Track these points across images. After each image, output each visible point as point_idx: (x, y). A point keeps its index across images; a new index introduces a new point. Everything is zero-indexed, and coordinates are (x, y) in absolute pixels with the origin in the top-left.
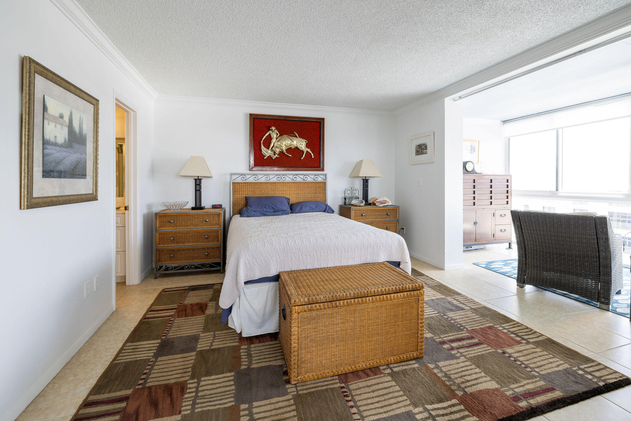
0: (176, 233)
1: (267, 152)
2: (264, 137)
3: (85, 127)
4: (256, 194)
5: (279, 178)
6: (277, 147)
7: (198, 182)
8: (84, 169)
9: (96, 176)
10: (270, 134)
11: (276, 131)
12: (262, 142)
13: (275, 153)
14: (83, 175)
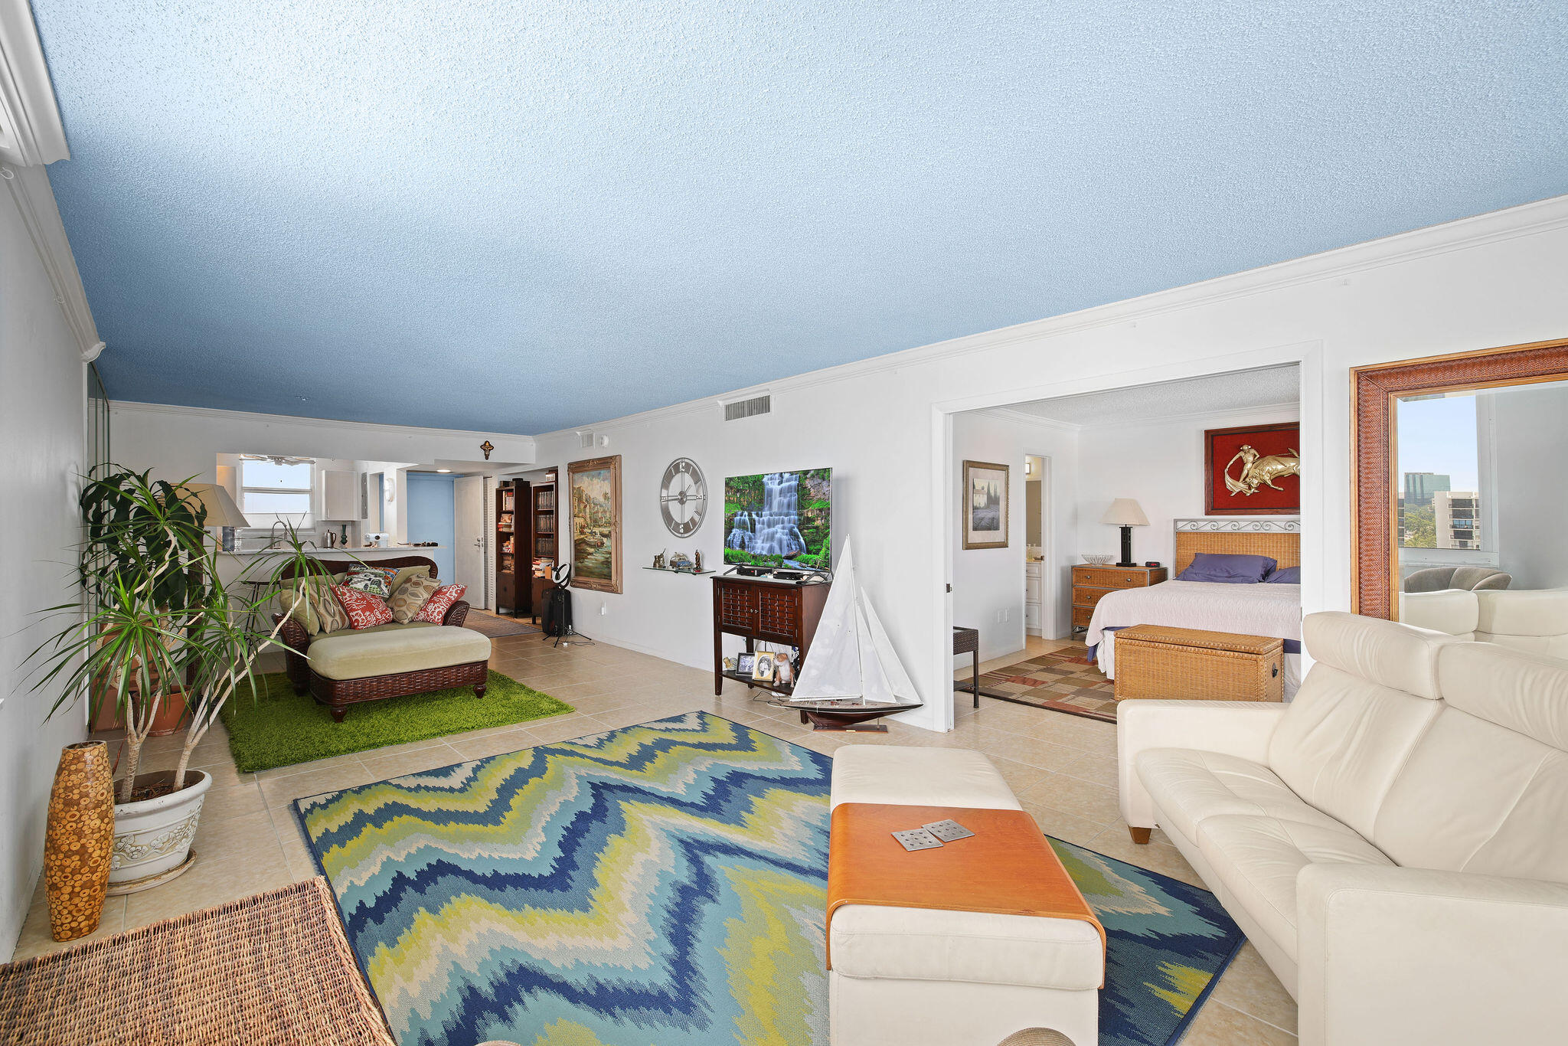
0: (1093, 591)
1: (1233, 486)
2: (1231, 462)
3: (998, 491)
4: (1214, 550)
5: (1256, 526)
6: (1252, 477)
7: (1126, 532)
8: (998, 523)
9: (1007, 528)
10: (1241, 457)
11: (1253, 451)
12: (1227, 469)
13: (1250, 487)
14: (997, 528)
